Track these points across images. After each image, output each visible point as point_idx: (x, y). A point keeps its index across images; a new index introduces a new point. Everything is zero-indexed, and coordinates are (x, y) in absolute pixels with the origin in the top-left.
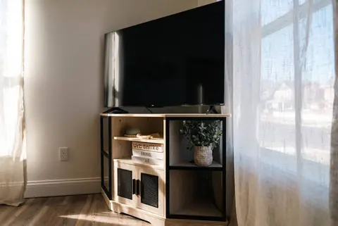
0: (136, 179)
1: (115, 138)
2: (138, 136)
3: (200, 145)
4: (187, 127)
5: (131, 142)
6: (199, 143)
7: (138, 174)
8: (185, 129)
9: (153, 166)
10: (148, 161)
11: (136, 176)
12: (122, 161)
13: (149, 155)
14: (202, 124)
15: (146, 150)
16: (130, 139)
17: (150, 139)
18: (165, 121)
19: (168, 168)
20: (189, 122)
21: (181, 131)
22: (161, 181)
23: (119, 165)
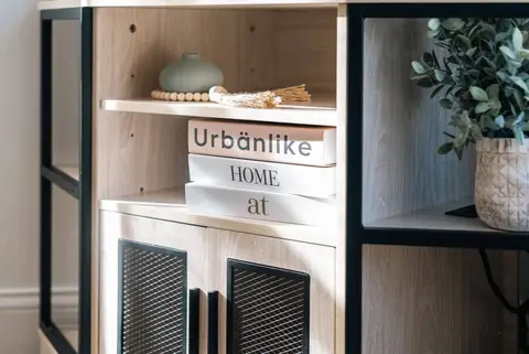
0: (206, 290)
1: (111, 105)
2: (214, 94)
3: (508, 133)
4: (442, 54)
5: (184, 120)
6: (500, 121)
7: (215, 262)
8: (430, 59)
9: (282, 230)
10: (259, 206)
11: (206, 276)
12: (139, 207)
13: (267, 178)
14: (518, 36)
15: (249, 158)
16: (180, 109)
17: (269, 105)
18: (342, 23)
19: (358, 236)
20: (456, 24)
21: (417, 66)
22: (325, 295)
23: (126, 227)
